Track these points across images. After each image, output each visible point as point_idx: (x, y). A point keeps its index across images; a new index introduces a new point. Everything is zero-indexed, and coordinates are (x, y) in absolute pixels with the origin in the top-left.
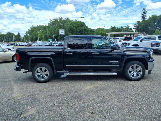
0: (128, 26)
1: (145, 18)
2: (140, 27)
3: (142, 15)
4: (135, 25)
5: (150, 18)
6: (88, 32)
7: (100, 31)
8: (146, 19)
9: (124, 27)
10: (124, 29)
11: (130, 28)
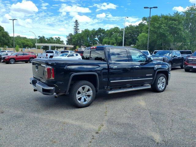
0: (58, 37)
1: (78, 31)
2: (74, 40)
3: (74, 28)
4: (68, 37)
5: (83, 31)
6: (8, 40)
7: (22, 41)
8: (79, 33)
9: (54, 39)
10: (54, 41)
11: (61, 40)
